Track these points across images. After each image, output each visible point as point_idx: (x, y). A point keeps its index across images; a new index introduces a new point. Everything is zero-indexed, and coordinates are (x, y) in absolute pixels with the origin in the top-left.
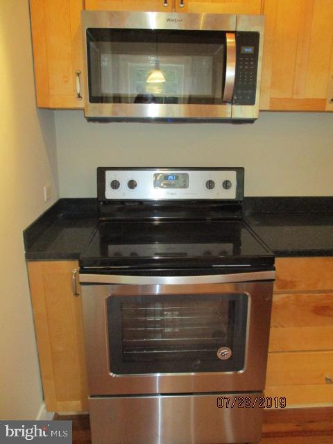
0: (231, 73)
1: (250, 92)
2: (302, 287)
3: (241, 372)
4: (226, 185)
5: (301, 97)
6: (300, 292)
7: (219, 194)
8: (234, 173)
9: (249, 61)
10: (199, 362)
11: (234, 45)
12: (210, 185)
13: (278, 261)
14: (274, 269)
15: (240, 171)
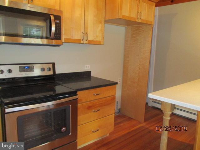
0: (53, 29)
1: (59, 36)
2: (83, 101)
3: (70, 134)
4: (49, 69)
5: (74, 38)
6: (83, 103)
7: (47, 73)
8: (51, 65)
9: (58, 25)
10: (55, 135)
11: (53, 19)
12: (43, 70)
13: (78, 93)
14: (77, 95)
15: (54, 64)
